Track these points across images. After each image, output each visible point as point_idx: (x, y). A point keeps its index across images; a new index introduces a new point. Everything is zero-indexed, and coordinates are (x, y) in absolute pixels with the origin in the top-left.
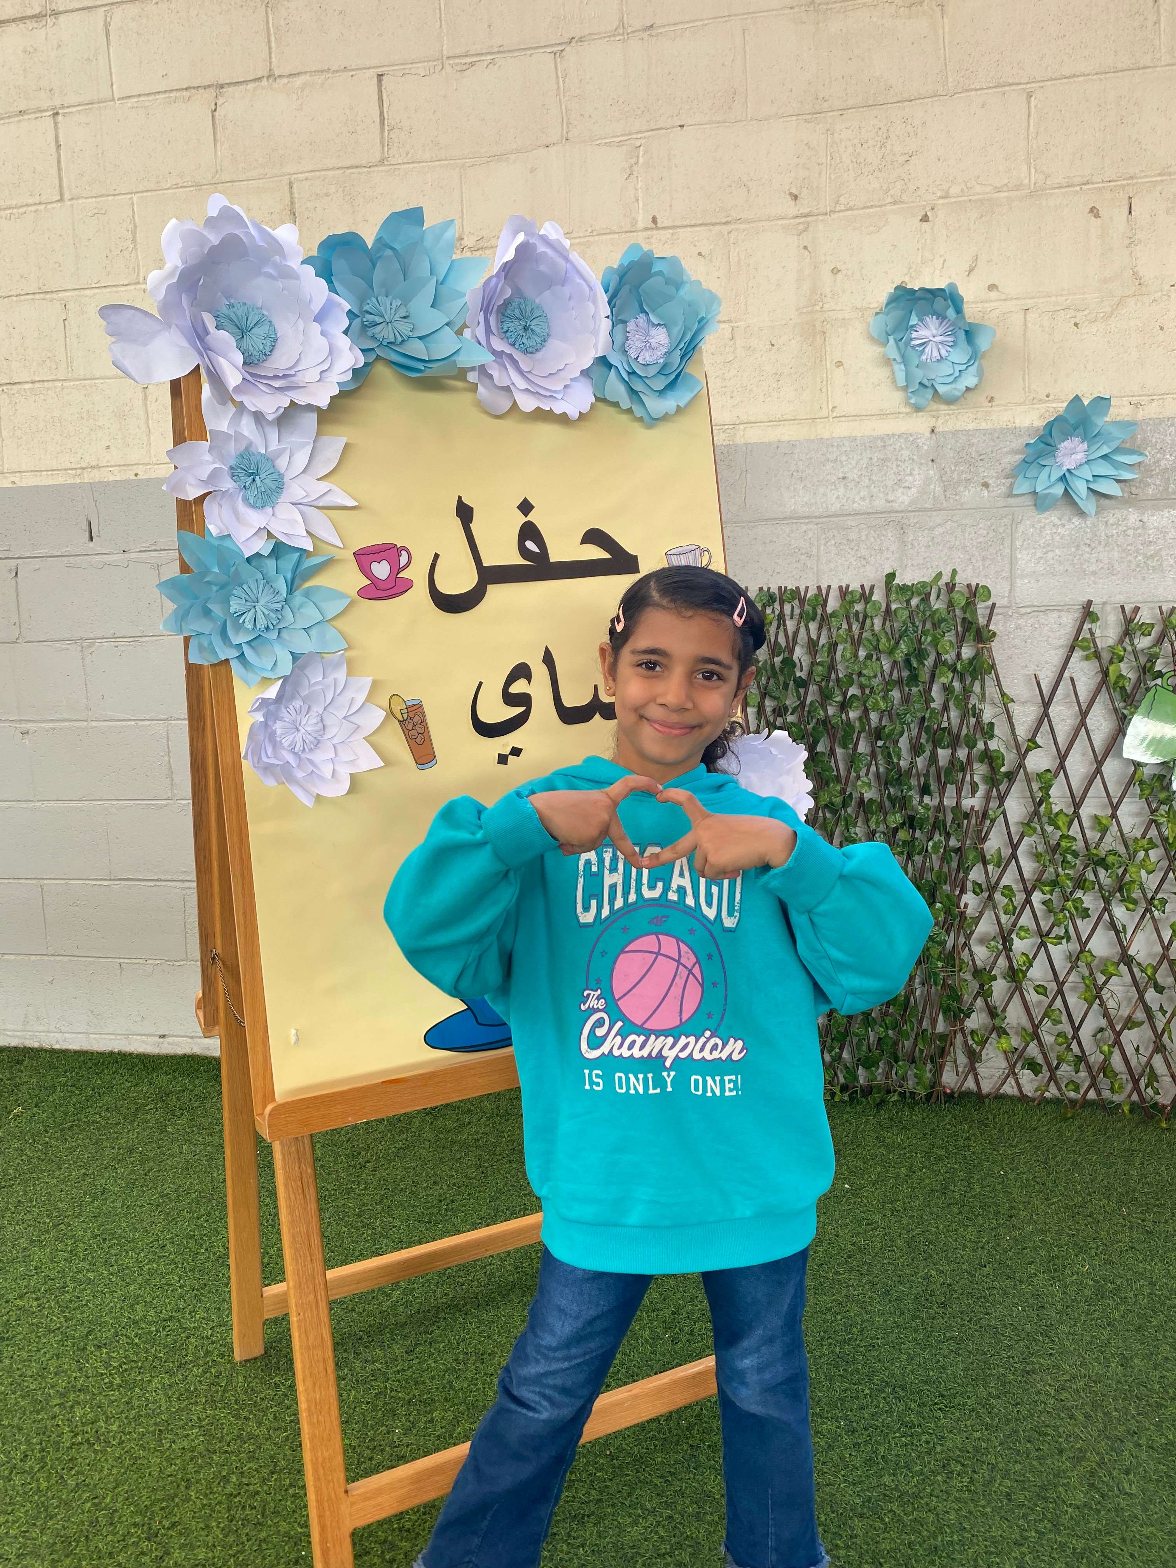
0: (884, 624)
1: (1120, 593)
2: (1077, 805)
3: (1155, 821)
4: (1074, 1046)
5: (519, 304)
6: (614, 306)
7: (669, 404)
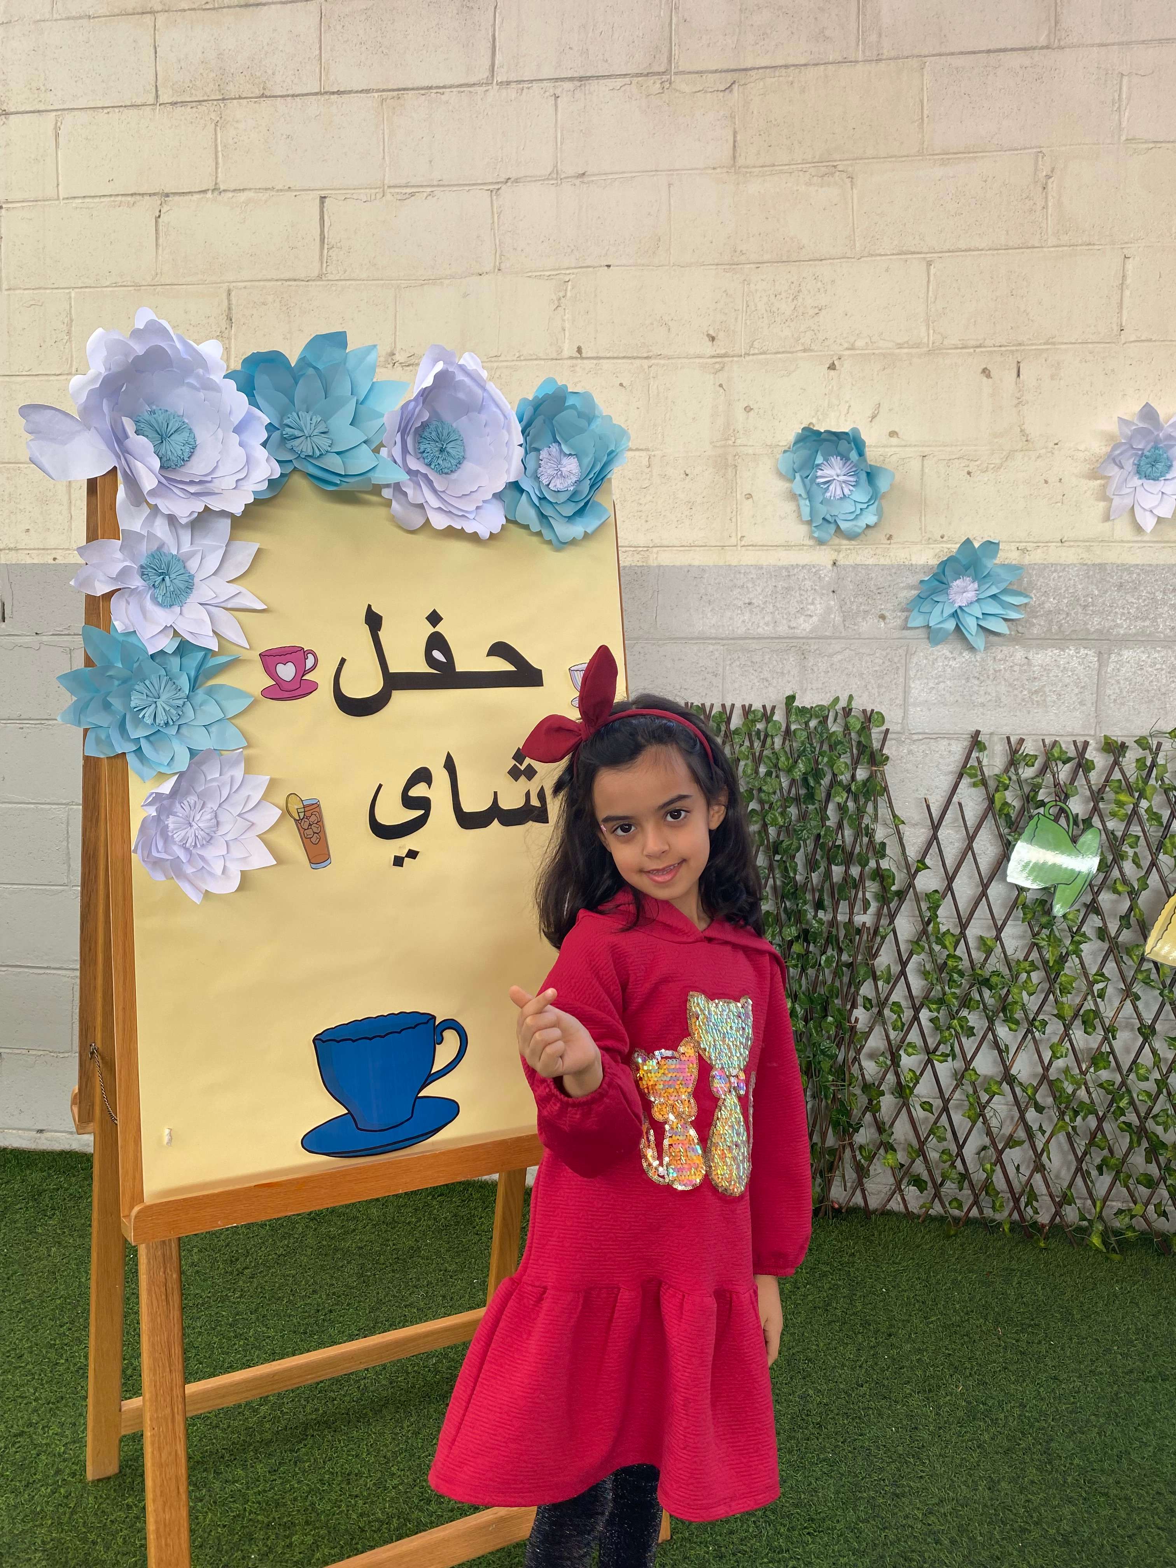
0: (784, 743)
1: (1006, 725)
2: (964, 926)
3: (1036, 944)
4: (958, 1164)
5: (436, 428)
6: (528, 435)
7: (577, 529)
